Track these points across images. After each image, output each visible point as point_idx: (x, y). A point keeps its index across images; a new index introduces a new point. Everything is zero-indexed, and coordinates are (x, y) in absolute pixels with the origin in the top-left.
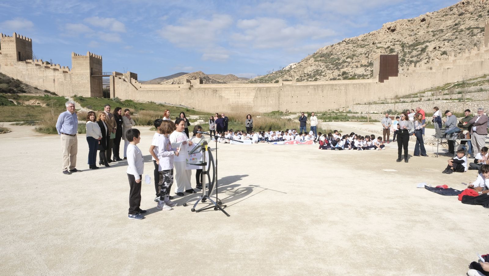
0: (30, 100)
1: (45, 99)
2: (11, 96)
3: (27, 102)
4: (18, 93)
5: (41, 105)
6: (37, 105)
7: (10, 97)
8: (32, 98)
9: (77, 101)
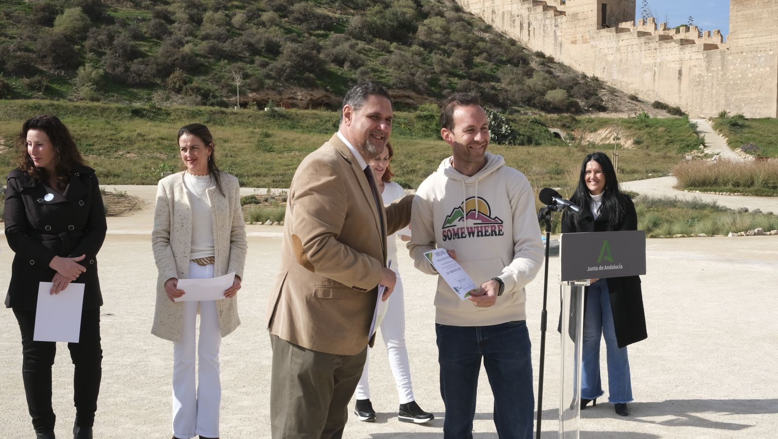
0: (599, 129)
1: (635, 126)
2: (558, 120)
3: (592, 135)
4: (588, 111)
5: (622, 142)
6: (613, 142)
7: (555, 123)
8: (604, 124)
9: (721, 131)
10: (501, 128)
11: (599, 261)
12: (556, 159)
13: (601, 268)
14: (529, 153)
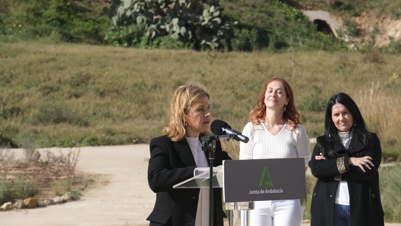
10: (201, 13)
11: (260, 185)
12: (316, 80)
13: (262, 192)
14: (259, 68)
